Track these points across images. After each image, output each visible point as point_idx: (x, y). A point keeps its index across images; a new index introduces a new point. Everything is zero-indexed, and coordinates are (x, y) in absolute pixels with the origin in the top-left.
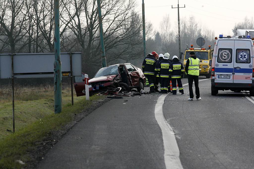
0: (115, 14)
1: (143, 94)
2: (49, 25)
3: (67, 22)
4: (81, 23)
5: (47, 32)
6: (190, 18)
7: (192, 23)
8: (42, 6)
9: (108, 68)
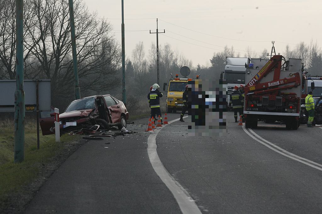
0: (86, 38)
1: (126, 134)
2: (10, 50)
3: (30, 47)
4: (46, 48)
5: (7, 58)
6: (165, 47)
7: (167, 52)
8: (2, 29)
9: (82, 101)
